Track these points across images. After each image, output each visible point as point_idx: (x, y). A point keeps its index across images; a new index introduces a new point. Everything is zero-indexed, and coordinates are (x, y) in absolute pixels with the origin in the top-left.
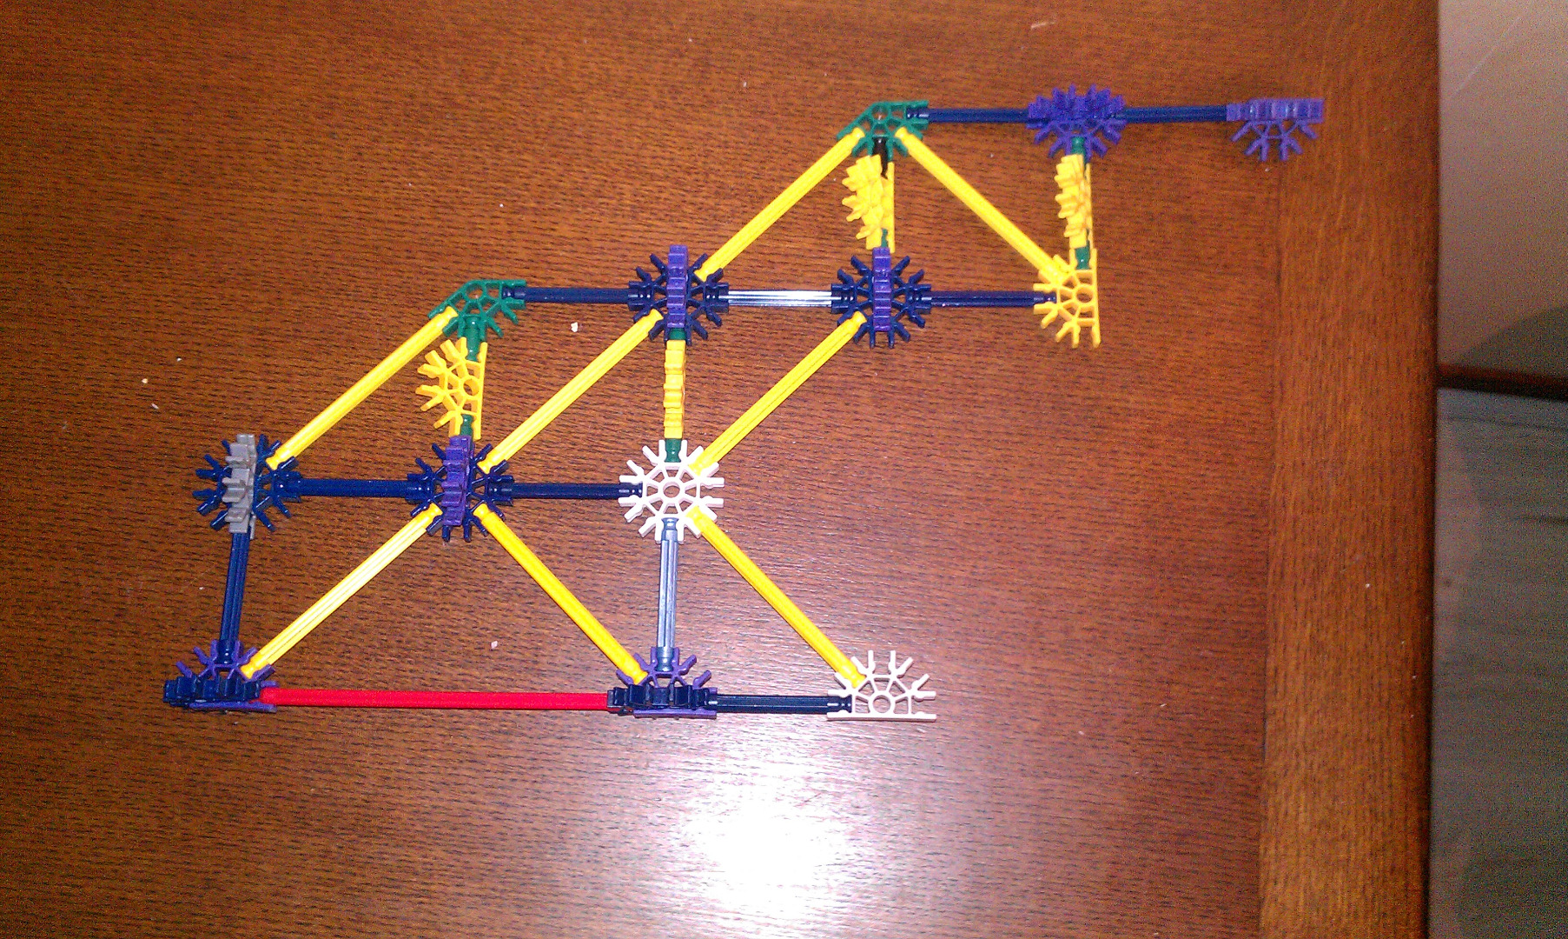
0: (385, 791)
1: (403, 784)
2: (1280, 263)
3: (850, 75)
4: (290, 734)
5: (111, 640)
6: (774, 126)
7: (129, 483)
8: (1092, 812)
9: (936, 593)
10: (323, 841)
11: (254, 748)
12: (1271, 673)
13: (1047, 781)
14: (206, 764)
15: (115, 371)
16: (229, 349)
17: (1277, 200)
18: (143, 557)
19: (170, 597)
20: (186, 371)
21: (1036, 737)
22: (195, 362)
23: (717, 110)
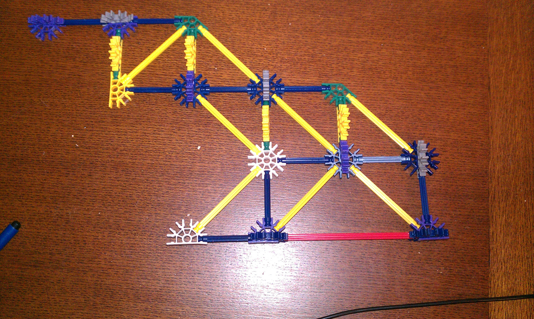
0: (167, 285)
1: (173, 283)
2: (490, 82)
3: (329, 16)
4: (132, 265)
5: (64, 232)
6: (301, 36)
7: (68, 174)
8: (427, 287)
9: (367, 207)
10: (145, 304)
11: (119, 271)
12: (491, 234)
13: (410, 276)
14: (101, 277)
15: (62, 132)
16: (103, 124)
17: (488, 59)
18: (75, 201)
19: (86, 216)
20: (88, 132)
21: (406, 260)
22: (91, 129)
23: (279, 30)
